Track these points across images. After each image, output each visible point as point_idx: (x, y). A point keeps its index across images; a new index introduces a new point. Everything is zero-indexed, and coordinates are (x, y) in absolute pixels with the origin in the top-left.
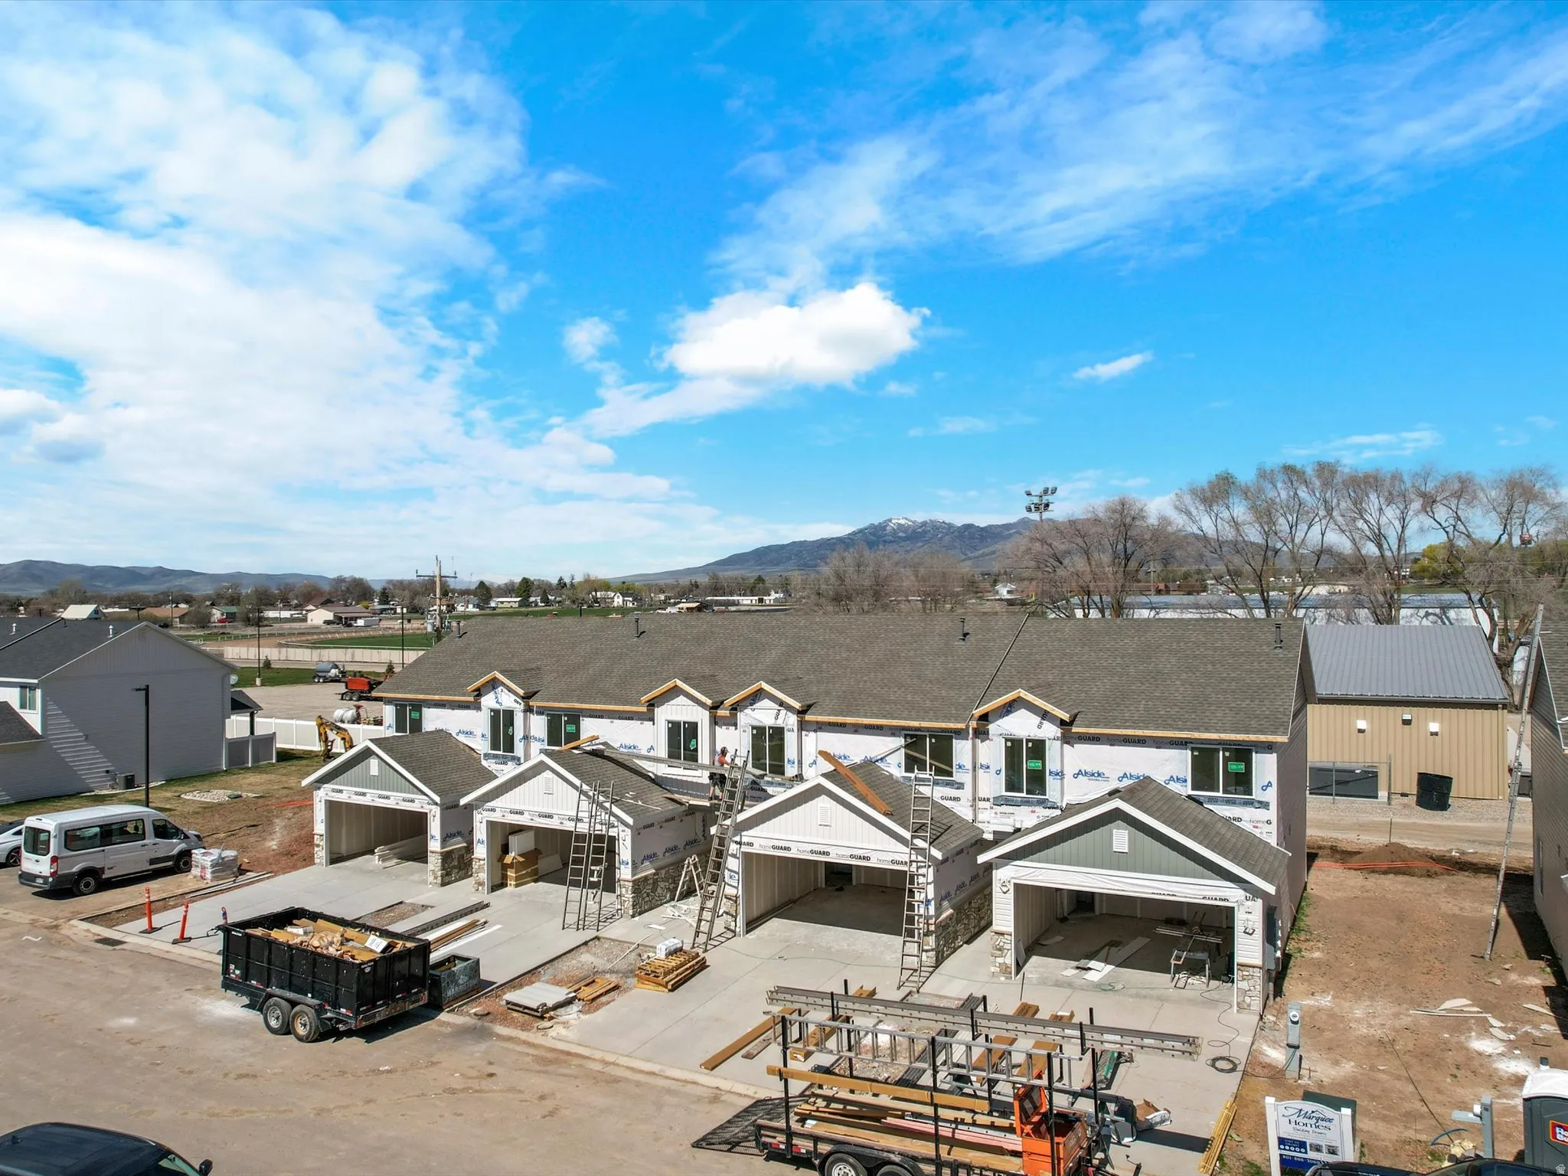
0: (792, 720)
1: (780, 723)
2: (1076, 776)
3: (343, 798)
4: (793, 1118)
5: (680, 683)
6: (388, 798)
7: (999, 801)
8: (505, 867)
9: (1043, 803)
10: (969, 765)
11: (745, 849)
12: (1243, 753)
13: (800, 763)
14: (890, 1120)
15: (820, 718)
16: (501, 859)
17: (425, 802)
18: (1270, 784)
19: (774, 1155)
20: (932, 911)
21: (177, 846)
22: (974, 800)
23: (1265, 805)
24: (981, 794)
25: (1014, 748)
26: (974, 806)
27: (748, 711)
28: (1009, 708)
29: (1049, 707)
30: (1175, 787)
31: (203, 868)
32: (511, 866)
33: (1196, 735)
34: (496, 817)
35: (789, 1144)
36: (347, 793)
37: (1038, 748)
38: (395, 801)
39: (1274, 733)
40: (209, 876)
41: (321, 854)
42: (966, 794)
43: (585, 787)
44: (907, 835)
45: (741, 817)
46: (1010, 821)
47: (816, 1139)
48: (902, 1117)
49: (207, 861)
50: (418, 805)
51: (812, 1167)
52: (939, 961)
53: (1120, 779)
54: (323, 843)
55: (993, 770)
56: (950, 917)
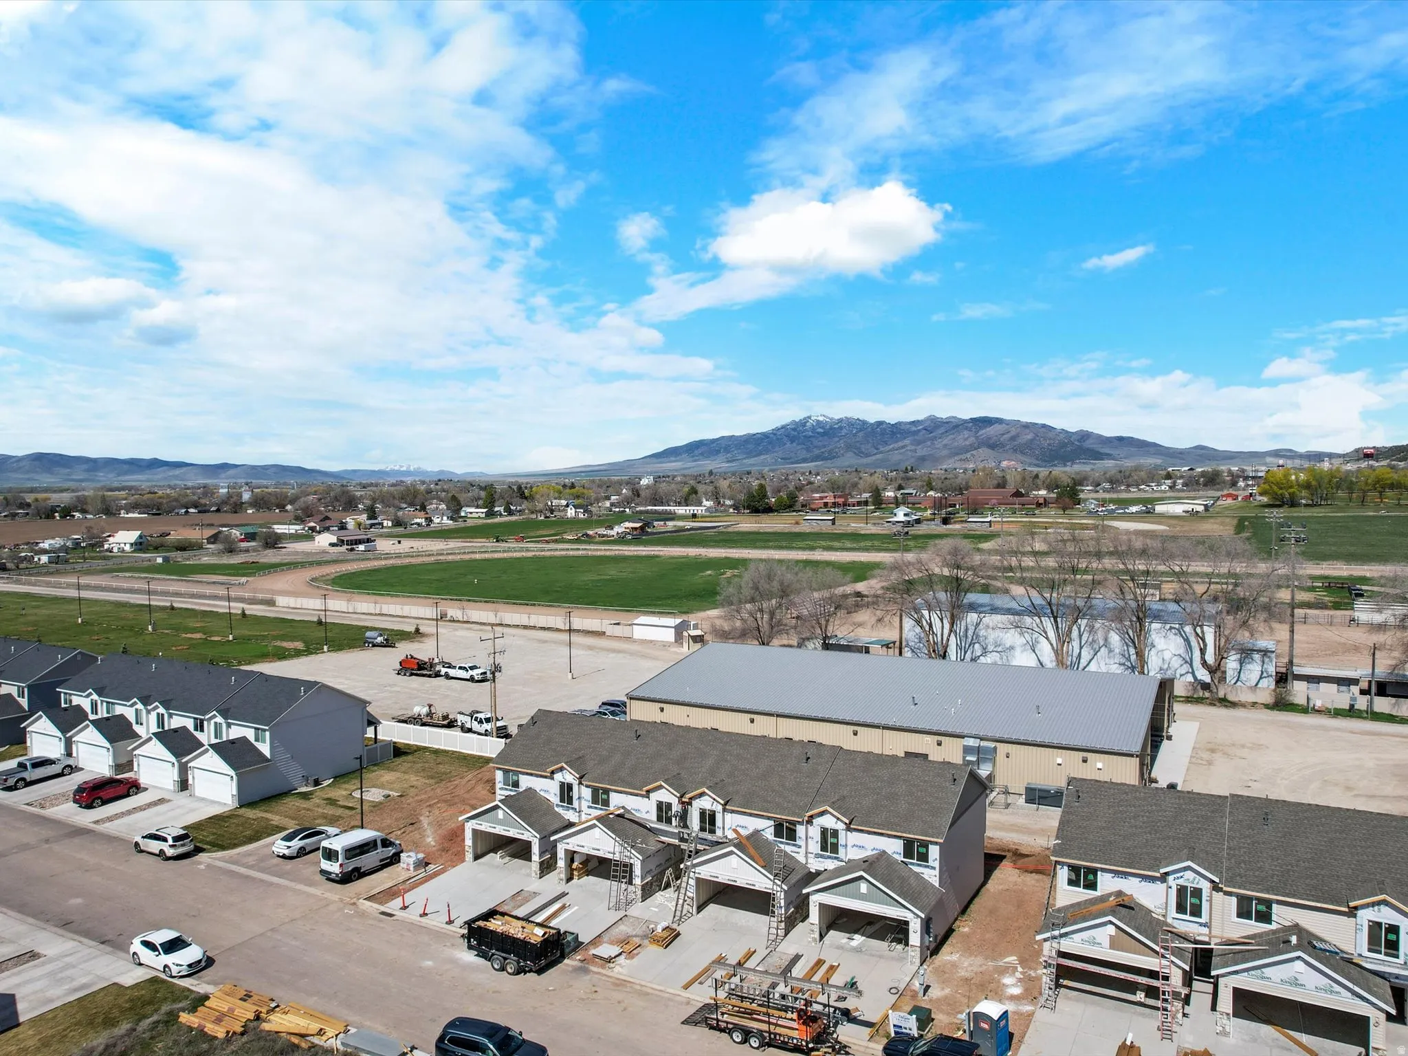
0: (720, 808)
1: (714, 808)
2: (853, 847)
3: (482, 828)
4: (719, 1014)
5: (663, 784)
6: (509, 831)
7: (818, 856)
8: (572, 870)
9: (836, 858)
10: (804, 838)
11: (697, 875)
12: (925, 845)
13: (724, 828)
14: (755, 1016)
15: (733, 808)
16: (570, 866)
17: (530, 835)
18: (936, 859)
19: (712, 1028)
20: (783, 912)
21: (391, 851)
22: (806, 853)
23: (934, 868)
24: (810, 851)
25: (824, 832)
26: (806, 857)
27: (697, 800)
28: (822, 814)
29: (840, 816)
30: (896, 856)
31: (408, 865)
32: (576, 869)
33: (904, 835)
34: (570, 847)
35: (717, 1024)
36: (485, 826)
37: (835, 833)
38: (513, 833)
39: (937, 838)
40: (412, 869)
41: (469, 856)
42: (802, 851)
43: (617, 839)
44: (772, 878)
45: (695, 862)
46: (823, 865)
47: (727, 1023)
48: (759, 1015)
49: (411, 861)
50: (526, 836)
51: (726, 1032)
52: (786, 935)
53: (872, 850)
54: (471, 850)
55: (815, 840)
56: (792, 912)
